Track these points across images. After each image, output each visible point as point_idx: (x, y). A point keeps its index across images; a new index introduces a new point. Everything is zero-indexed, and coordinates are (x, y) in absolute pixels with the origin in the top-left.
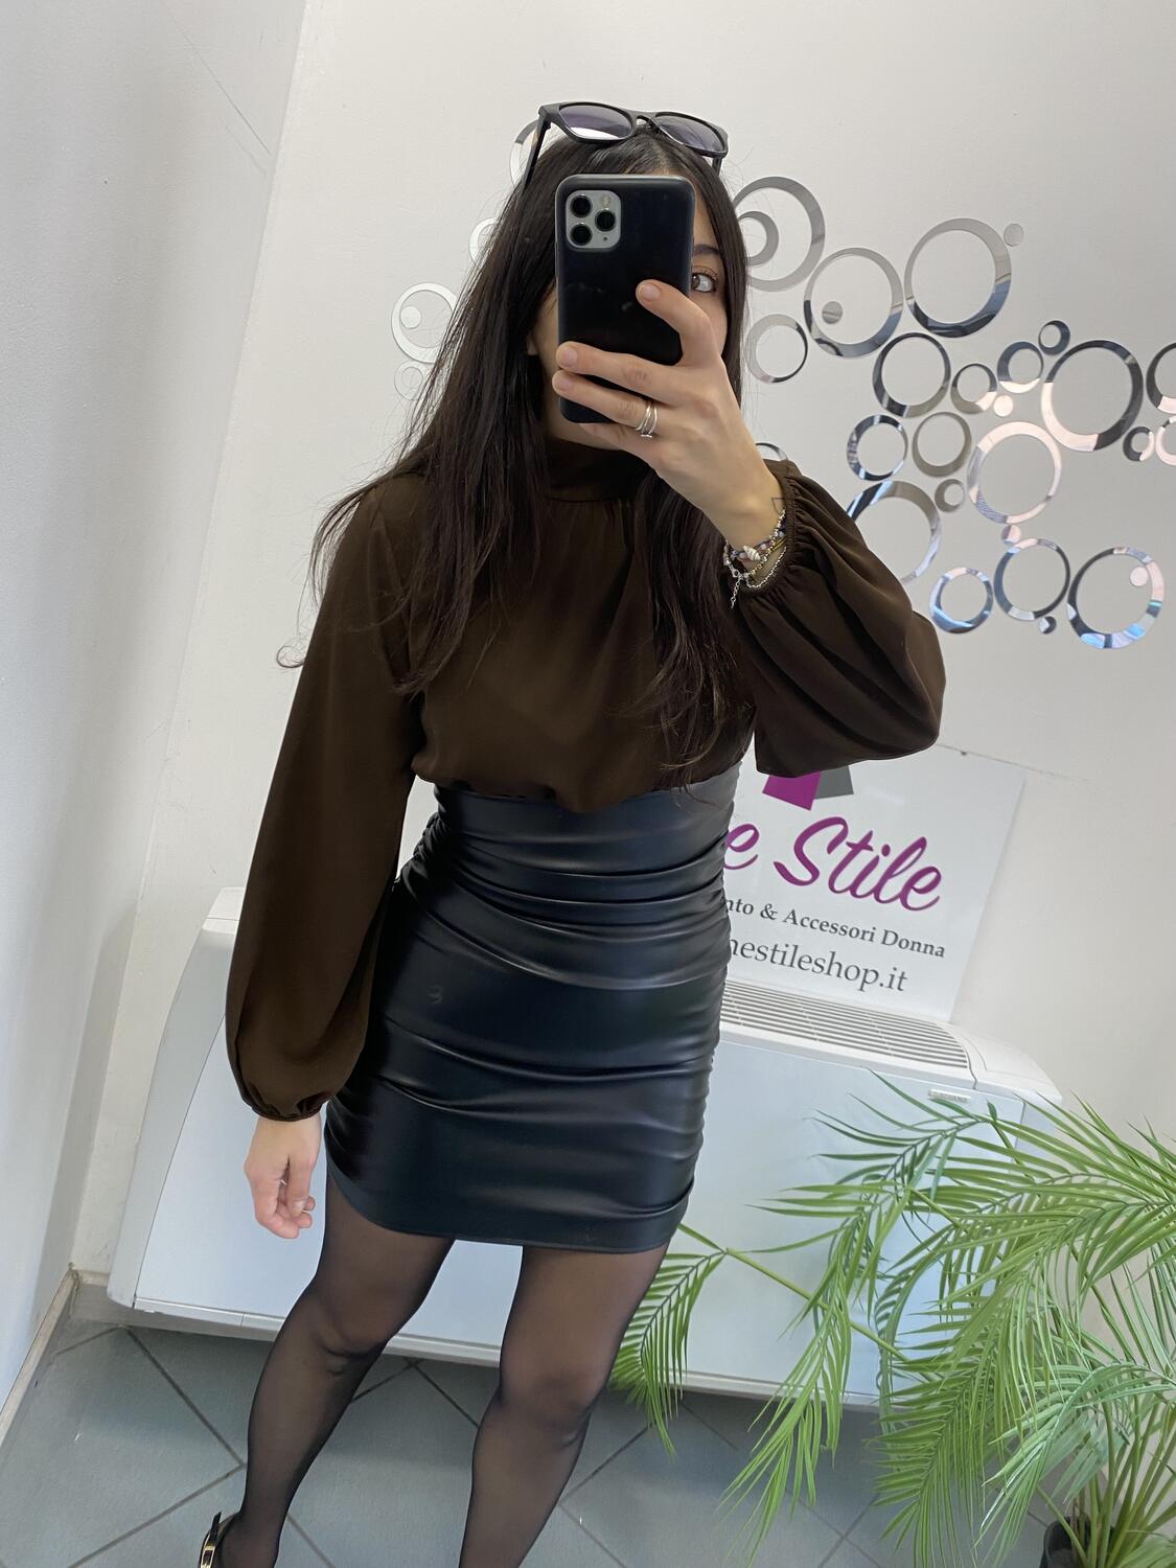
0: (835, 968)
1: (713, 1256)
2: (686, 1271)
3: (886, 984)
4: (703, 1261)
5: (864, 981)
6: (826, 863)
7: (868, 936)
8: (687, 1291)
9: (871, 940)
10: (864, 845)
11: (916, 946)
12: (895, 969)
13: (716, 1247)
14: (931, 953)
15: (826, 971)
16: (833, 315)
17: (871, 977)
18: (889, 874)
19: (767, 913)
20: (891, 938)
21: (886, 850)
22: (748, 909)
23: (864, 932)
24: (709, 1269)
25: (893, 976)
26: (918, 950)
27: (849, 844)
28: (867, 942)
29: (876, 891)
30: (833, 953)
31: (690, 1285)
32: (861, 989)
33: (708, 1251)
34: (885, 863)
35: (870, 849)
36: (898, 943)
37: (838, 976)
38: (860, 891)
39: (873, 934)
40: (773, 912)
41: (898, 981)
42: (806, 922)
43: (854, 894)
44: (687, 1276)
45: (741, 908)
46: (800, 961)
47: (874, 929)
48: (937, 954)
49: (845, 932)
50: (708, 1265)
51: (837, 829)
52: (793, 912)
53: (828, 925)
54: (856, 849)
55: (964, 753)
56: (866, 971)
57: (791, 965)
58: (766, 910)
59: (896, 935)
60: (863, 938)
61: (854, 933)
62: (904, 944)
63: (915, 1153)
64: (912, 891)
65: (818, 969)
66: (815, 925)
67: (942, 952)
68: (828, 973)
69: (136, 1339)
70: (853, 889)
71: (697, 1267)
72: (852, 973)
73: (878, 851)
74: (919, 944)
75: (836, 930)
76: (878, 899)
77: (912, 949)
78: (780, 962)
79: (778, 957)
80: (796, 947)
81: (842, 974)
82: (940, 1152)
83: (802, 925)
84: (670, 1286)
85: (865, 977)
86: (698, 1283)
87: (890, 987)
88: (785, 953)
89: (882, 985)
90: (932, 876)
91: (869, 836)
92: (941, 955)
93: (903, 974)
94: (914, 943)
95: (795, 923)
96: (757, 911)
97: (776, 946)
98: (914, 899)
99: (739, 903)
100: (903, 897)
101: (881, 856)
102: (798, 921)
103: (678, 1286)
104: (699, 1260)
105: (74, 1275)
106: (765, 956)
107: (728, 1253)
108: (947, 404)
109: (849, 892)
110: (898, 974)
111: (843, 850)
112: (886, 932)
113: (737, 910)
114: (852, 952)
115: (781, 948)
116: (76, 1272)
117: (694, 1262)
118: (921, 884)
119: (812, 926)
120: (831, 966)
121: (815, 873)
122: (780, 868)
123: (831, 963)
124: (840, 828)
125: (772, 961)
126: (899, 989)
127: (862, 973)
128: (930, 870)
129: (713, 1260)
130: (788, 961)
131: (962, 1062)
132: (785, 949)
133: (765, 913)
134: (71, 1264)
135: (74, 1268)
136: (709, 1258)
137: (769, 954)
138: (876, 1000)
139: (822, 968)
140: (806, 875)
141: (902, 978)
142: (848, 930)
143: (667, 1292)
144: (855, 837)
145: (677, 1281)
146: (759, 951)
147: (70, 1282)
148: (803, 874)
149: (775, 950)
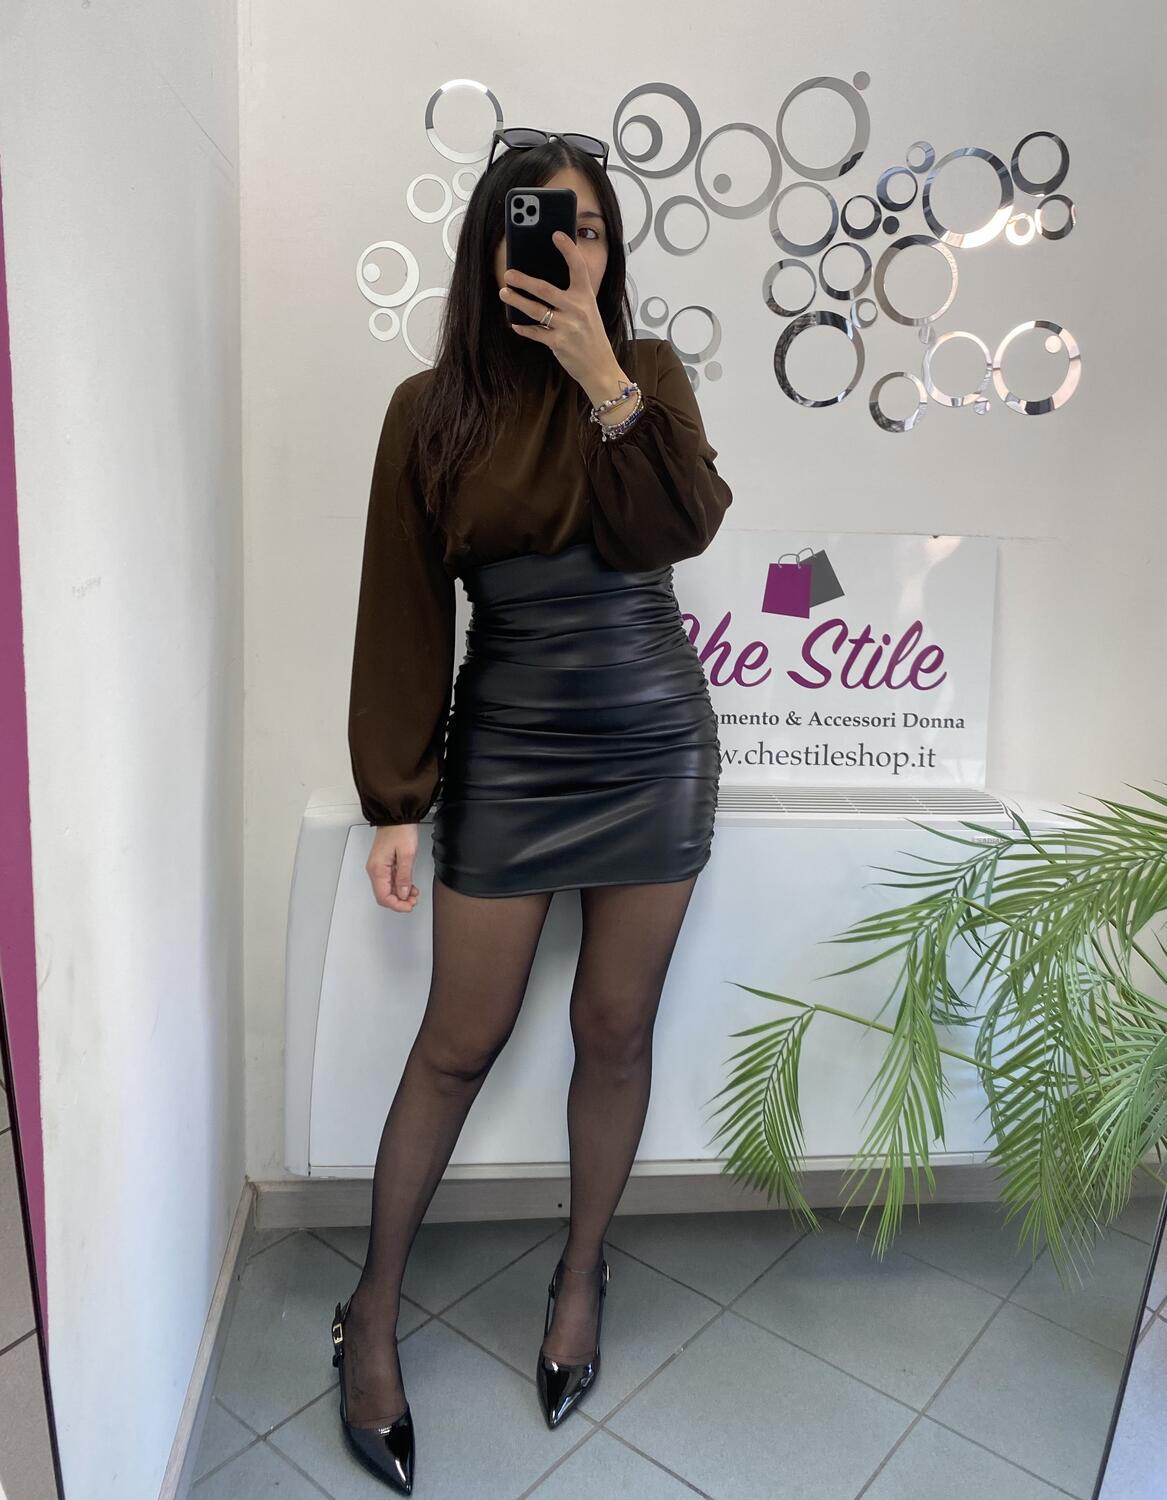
0: (867, 758)
1: (805, 1014)
2: (784, 1036)
3: (918, 763)
4: (796, 1023)
5: (896, 765)
6: (835, 663)
7: (889, 723)
8: (790, 1052)
9: (893, 725)
10: (865, 638)
11: (937, 722)
12: (922, 748)
13: (805, 1005)
14: (952, 726)
15: (858, 762)
16: (723, 183)
17: (901, 760)
18: (895, 661)
19: (792, 720)
20: (911, 719)
21: (887, 640)
22: (774, 720)
23: (885, 719)
24: (803, 1028)
25: (922, 755)
26: (939, 726)
27: (851, 641)
28: (889, 728)
29: (887, 679)
30: (862, 745)
31: (790, 1045)
32: (896, 773)
33: (798, 1011)
34: (888, 651)
35: (872, 641)
36: (918, 723)
37: (871, 764)
38: (872, 682)
39: (893, 719)
40: (797, 718)
41: (928, 758)
42: (830, 721)
43: (867, 686)
44: (786, 1040)
45: (767, 721)
46: (833, 758)
47: (894, 714)
48: (957, 727)
49: (868, 722)
50: (802, 1025)
51: (837, 630)
52: (816, 714)
53: (850, 719)
54: (859, 644)
55: (935, 537)
56: (896, 755)
57: (826, 763)
58: (791, 717)
59: (915, 716)
60: (885, 725)
61: (876, 722)
62: (925, 722)
63: (965, 883)
64: (920, 672)
65: (851, 762)
66: (839, 721)
67: (962, 723)
68: (861, 764)
69: (316, 1237)
70: (865, 681)
71: (792, 1029)
72: (883, 759)
73: (879, 642)
74: (939, 720)
75: (859, 722)
76: (889, 685)
77: (933, 726)
78: (814, 762)
79: (812, 758)
80: (826, 746)
81: (874, 762)
82: (985, 877)
83: (826, 724)
84: (773, 1055)
85: (896, 761)
86: (797, 1043)
87: (922, 765)
88: (817, 753)
89: (913, 765)
90: (934, 655)
91: (868, 630)
92: (962, 727)
93: (931, 751)
94: (934, 720)
95: (819, 724)
96: (782, 721)
97: (807, 749)
98: (923, 679)
99: (765, 716)
100: (912, 678)
101: (883, 646)
102: (822, 722)
103: (781, 1052)
104: (794, 1021)
105: (253, 1187)
106: (800, 759)
107: (818, 1008)
108: (841, 236)
109: (862, 685)
110: (926, 752)
111: (847, 648)
112: (906, 715)
113: (765, 723)
114: (878, 740)
115: (813, 749)
116: (253, 1184)
117: (789, 1025)
118: (926, 664)
119: (835, 723)
120: (863, 757)
121: (827, 674)
122: (794, 676)
123: (862, 755)
124: (838, 629)
125: (807, 763)
126: (931, 765)
127: (893, 757)
128: (933, 648)
129: (805, 1018)
130: (821, 760)
131: (998, 808)
132: (817, 750)
133: (790, 721)
134: (246, 1177)
135: (250, 1180)
136: (801, 1017)
137: (803, 757)
138: (912, 779)
139: (855, 760)
140: (818, 678)
141: (931, 755)
142: (870, 721)
143: (773, 1061)
144: (855, 633)
145: (778, 1048)
146: (793, 757)
147: (249, 1195)
148: (816, 677)
149: (807, 753)
